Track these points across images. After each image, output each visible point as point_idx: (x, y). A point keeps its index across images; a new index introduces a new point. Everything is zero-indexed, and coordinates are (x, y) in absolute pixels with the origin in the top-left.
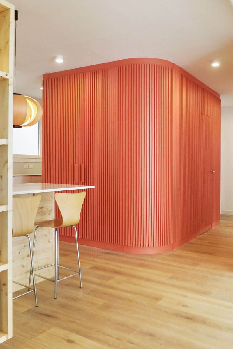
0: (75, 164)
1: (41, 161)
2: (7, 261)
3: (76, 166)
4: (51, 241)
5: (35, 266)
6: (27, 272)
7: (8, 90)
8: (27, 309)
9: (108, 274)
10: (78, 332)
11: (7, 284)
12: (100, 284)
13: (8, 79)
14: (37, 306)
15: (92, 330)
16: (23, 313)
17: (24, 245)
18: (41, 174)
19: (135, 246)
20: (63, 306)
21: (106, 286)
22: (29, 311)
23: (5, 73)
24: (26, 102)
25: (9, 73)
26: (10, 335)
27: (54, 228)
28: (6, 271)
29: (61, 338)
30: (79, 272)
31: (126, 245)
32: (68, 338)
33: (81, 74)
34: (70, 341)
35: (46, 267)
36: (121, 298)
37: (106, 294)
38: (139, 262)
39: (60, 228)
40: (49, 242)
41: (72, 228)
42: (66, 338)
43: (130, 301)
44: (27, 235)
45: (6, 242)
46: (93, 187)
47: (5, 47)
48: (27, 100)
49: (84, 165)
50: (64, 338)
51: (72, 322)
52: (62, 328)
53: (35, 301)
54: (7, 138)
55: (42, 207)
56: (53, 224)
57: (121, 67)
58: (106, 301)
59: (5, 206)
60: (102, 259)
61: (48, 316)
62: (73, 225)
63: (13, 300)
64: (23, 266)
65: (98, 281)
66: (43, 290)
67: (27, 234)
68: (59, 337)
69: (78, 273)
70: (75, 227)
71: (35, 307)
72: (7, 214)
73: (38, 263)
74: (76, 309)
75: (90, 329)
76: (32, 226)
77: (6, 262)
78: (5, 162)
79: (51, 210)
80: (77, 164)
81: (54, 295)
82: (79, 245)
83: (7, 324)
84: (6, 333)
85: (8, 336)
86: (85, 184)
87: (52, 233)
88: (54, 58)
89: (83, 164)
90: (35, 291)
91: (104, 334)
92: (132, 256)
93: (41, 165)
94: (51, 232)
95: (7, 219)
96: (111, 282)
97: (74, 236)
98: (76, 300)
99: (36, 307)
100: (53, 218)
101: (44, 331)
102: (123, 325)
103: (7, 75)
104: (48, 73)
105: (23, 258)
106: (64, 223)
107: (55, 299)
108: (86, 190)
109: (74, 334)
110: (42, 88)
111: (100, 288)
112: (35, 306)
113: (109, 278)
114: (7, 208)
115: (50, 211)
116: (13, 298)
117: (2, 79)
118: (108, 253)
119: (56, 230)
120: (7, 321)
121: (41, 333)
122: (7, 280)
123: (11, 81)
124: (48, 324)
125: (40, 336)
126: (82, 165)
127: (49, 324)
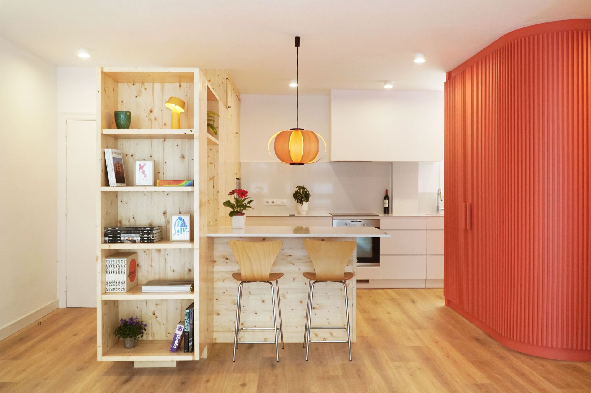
13: (193, 134)
25: (193, 129)
26: (197, 357)
54: (193, 186)
85: (195, 356)
103: (191, 131)
114: (193, 246)
123: (196, 135)
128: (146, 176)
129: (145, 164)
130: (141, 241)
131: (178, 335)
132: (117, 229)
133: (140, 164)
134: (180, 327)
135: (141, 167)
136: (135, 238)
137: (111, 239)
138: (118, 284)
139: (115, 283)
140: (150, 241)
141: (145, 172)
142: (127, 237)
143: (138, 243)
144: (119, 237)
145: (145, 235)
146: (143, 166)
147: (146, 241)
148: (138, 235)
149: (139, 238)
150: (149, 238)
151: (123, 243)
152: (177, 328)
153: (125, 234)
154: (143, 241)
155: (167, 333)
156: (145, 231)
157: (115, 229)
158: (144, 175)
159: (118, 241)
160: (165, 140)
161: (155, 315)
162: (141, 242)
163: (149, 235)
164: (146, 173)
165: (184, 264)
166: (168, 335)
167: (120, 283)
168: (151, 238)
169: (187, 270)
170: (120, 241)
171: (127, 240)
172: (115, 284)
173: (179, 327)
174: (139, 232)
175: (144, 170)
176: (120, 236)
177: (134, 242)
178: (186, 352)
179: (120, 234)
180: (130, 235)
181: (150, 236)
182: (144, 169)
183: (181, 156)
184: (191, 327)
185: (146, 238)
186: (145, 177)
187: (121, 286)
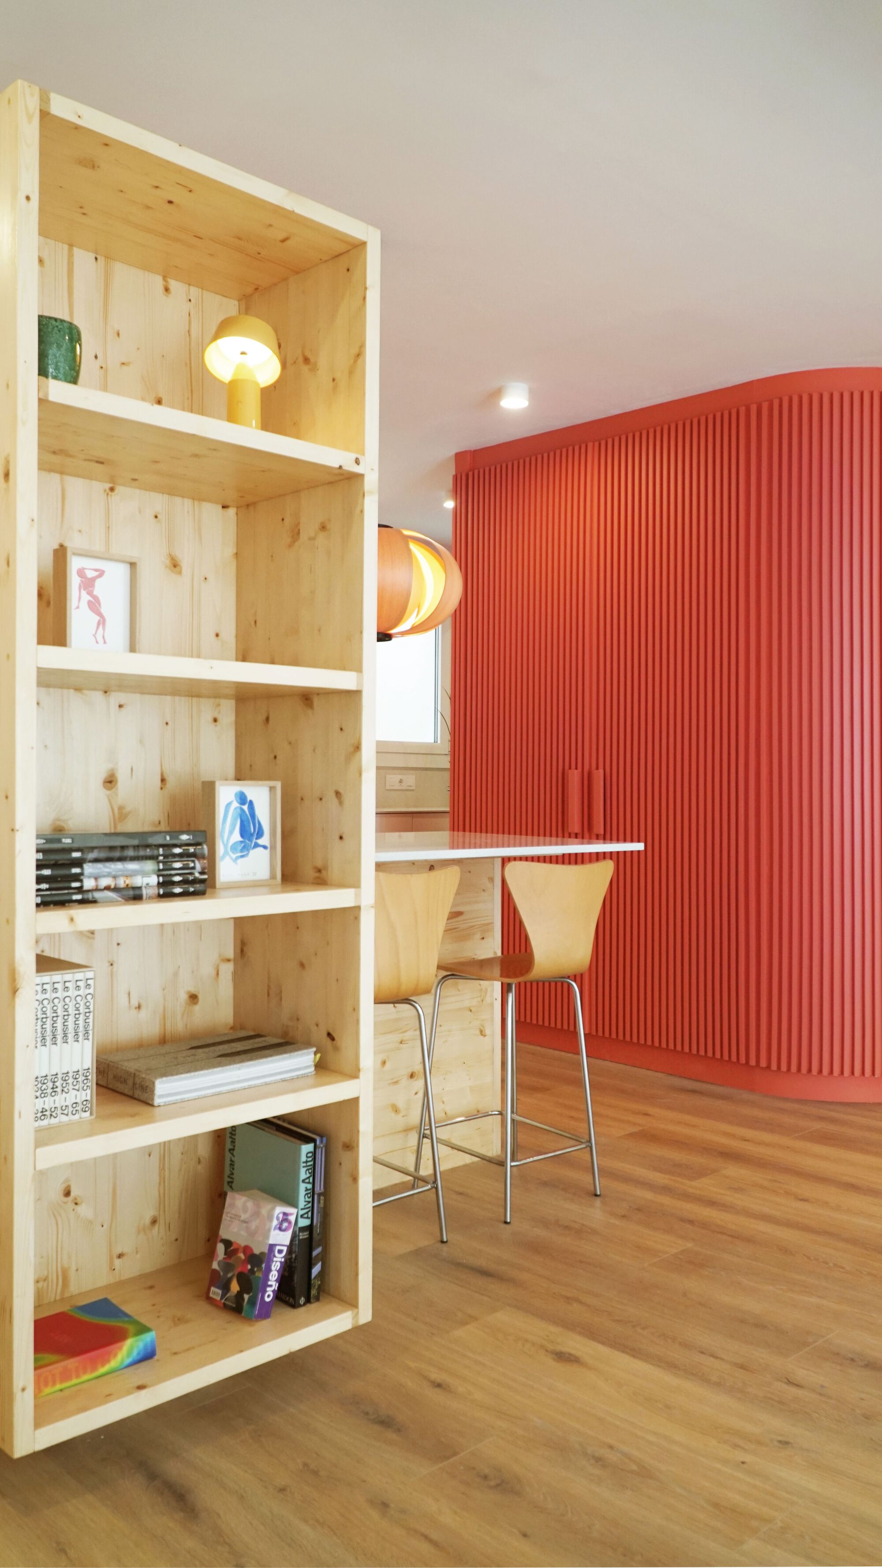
0: (570, 768)
1: (445, 762)
2: (359, 1070)
3: (574, 777)
4: (488, 1032)
5: (437, 1111)
6: (407, 1130)
7: (362, 511)
8: (410, 1248)
9: (698, 1160)
10: (591, 1333)
11: (358, 1146)
12: (666, 1190)
13: (362, 476)
14: (445, 1240)
15: (643, 1329)
16: (401, 1257)
17: (397, 1037)
18: (448, 809)
19: (799, 1069)
20: (535, 1247)
21: (686, 1197)
22: (417, 1253)
23: (354, 456)
24: (409, 551)
25: (363, 454)
26: (365, 1314)
27: (500, 983)
28: (356, 1100)
29: (533, 1344)
30: (590, 1141)
31: (763, 1064)
32: (560, 1348)
33: (590, 445)
34: (562, 1357)
35: (471, 1117)
36: (750, 1240)
37: (691, 1222)
38: (818, 1126)
39: (519, 983)
40: (482, 1033)
41: (565, 986)
42: (550, 1347)
43: (785, 1250)
44: (411, 998)
45: (354, 1009)
46: (640, 846)
47: (351, 372)
48: (413, 546)
49: (601, 771)
50: (542, 1347)
51: (568, 1300)
52: (533, 1315)
53: (438, 1223)
54: (359, 669)
55: (459, 914)
56: (497, 971)
57: (742, 410)
58: (689, 1245)
59: (351, 892)
60: (669, 1108)
61: (485, 1273)
62: (569, 977)
63: (374, 1207)
64: (396, 1110)
65: (660, 1178)
66: (461, 1194)
67: (412, 995)
68: (526, 1341)
69: (584, 1146)
70: (574, 984)
71: (440, 1245)
72: (357, 918)
73: (443, 1103)
74: (581, 1262)
75: (634, 1326)
76: (429, 971)
77: (354, 1074)
78: (352, 749)
79: (488, 924)
80: (576, 769)
81: (503, 1211)
82: (590, 1059)
83: (357, 1275)
84: (352, 1303)
85: (358, 1313)
86: (605, 837)
87: (492, 1005)
88: (497, 393)
89: (597, 768)
90: (437, 1188)
91: (686, 1345)
92: (787, 1105)
93: (447, 776)
94: (488, 1000)
95: (359, 933)
96: (705, 1186)
97: (572, 1028)
98: (580, 1231)
99: (442, 1242)
100: (495, 953)
101: (475, 1319)
102: (760, 1325)
103: (357, 462)
104: (472, 449)
105: (396, 1082)
106: (534, 970)
107: (506, 1222)
108: (615, 857)
109: (578, 1338)
110: (450, 504)
111: (665, 1200)
112: (439, 1239)
113: (701, 1173)
114: (358, 896)
115: (486, 928)
116: (374, 1202)
117: (342, 474)
118: (694, 1091)
119: (506, 989)
120: (357, 1264)
121: (463, 1323)
122: (358, 1131)
123: (371, 481)
124: (485, 1298)
125: (460, 1333)
126: (595, 772)
127: (490, 1297)
128: (102, 622)
129: (101, 573)
130: (161, 892)
131: (278, 1248)
132: (69, 841)
133: (84, 569)
134: (285, 1214)
135: (88, 584)
136: (138, 881)
137: (47, 890)
138: (59, 1090)
139: (50, 1085)
140: (192, 889)
141: (99, 604)
142: (108, 875)
143: (150, 898)
144: (78, 878)
145: (178, 865)
146: (93, 580)
147: (178, 890)
148: (150, 865)
149: (154, 880)
150: (191, 878)
151: (94, 902)
152: (275, 1222)
153: (99, 865)
154: (168, 890)
155: (115, 1256)
156: (175, 846)
157: (59, 841)
158: (97, 618)
159: (75, 897)
160: (112, 489)
161: (72, 1194)
162: (160, 896)
163: (192, 865)
164: (103, 610)
165: (176, 974)
166: (117, 1263)
167: (70, 1081)
168: (197, 875)
169: (183, 996)
170: (78, 897)
171: (108, 888)
172: (49, 1091)
173: (281, 1216)
174: (155, 853)
175: (96, 598)
176: (82, 874)
177: (135, 896)
178: (304, 1304)
179: (79, 863)
180: (119, 866)
181: (194, 868)
182: (95, 593)
183: (168, 562)
184: (318, 1207)
185: (177, 879)
186: (101, 627)
187: (73, 1093)
